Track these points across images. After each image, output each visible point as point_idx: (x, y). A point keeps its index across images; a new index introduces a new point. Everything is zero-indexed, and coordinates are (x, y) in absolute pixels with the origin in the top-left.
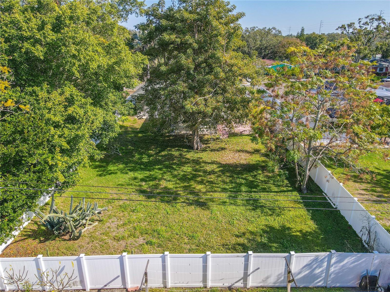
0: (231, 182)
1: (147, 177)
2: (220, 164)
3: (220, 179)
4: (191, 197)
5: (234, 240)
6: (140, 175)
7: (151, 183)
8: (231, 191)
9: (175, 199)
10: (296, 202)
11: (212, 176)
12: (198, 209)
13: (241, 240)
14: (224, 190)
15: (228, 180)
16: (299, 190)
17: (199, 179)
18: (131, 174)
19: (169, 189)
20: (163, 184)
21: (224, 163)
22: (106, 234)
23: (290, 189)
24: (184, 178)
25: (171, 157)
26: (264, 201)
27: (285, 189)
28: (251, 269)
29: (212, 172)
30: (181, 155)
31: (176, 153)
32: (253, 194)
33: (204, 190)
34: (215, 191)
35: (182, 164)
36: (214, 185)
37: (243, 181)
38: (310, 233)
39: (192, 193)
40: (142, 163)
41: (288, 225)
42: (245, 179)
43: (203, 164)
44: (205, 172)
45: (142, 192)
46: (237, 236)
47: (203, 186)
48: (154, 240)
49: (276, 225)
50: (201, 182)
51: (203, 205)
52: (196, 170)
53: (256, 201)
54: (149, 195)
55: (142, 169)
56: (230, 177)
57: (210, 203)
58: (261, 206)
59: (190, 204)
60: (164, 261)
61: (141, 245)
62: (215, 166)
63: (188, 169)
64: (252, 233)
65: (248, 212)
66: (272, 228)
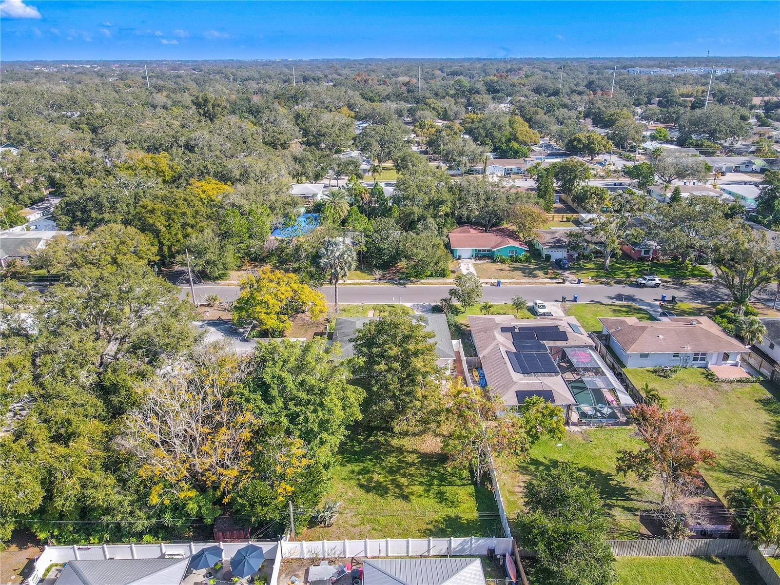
0: (427, 475)
1: (362, 470)
2: (420, 453)
3: (418, 471)
4: (397, 490)
5: (425, 527)
6: (356, 467)
7: (366, 476)
8: (426, 485)
9: (386, 493)
10: (470, 495)
11: (413, 468)
12: (403, 502)
13: (430, 527)
14: (421, 483)
15: (424, 473)
16: (475, 484)
17: (402, 471)
18: (350, 467)
19: (381, 483)
20: (376, 477)
21: (422, 451)
22: (346, 522)
23: (470, 482)
24: (391, 471)
25: (377, 444)
26: (448, 495)
27: (465, 482)
28: (431, 546)
29: (412, 464)
30: (386, 441)
31: (382, 439)
32: (441, 488)
33: (406, 484)
34: (415, 485)
35: (389, 452)
36: (414, 478)
37: (436, 474)
38: (473, 521)
39: (398, 486)
40: (355, 453)
41: (460, 515)
42: (438, 472)
43: (405, 454)
44: (407, 463)
45: (361, 486)
46: (427, 524)
47: (406, 479)
48: (377, 527)
49: (453, 515)
50: (404, 475)
51: (406, 498)
52: (400, 461)
53: (442, 493)
54: (368, 489)
55: (357, 461)
56: (426, 469)
57: (411, 497)
58: (446, 499)
59: (397, 497)
60: (387, 543)
61: (369, 530)
62: (415, 456)
63: (392, 459)
64: (437, 521)
65: (436, 505)
66: (449, 517)
